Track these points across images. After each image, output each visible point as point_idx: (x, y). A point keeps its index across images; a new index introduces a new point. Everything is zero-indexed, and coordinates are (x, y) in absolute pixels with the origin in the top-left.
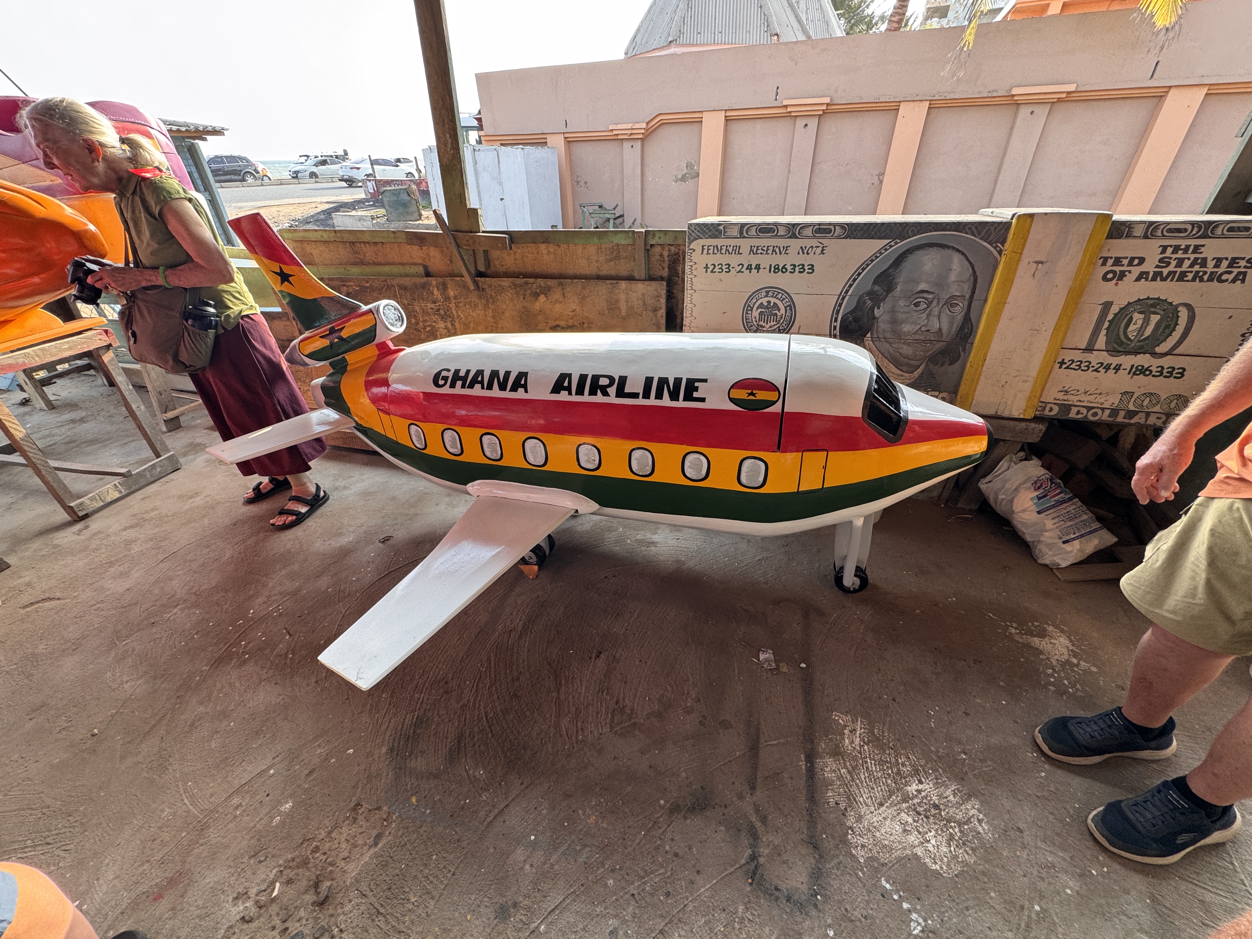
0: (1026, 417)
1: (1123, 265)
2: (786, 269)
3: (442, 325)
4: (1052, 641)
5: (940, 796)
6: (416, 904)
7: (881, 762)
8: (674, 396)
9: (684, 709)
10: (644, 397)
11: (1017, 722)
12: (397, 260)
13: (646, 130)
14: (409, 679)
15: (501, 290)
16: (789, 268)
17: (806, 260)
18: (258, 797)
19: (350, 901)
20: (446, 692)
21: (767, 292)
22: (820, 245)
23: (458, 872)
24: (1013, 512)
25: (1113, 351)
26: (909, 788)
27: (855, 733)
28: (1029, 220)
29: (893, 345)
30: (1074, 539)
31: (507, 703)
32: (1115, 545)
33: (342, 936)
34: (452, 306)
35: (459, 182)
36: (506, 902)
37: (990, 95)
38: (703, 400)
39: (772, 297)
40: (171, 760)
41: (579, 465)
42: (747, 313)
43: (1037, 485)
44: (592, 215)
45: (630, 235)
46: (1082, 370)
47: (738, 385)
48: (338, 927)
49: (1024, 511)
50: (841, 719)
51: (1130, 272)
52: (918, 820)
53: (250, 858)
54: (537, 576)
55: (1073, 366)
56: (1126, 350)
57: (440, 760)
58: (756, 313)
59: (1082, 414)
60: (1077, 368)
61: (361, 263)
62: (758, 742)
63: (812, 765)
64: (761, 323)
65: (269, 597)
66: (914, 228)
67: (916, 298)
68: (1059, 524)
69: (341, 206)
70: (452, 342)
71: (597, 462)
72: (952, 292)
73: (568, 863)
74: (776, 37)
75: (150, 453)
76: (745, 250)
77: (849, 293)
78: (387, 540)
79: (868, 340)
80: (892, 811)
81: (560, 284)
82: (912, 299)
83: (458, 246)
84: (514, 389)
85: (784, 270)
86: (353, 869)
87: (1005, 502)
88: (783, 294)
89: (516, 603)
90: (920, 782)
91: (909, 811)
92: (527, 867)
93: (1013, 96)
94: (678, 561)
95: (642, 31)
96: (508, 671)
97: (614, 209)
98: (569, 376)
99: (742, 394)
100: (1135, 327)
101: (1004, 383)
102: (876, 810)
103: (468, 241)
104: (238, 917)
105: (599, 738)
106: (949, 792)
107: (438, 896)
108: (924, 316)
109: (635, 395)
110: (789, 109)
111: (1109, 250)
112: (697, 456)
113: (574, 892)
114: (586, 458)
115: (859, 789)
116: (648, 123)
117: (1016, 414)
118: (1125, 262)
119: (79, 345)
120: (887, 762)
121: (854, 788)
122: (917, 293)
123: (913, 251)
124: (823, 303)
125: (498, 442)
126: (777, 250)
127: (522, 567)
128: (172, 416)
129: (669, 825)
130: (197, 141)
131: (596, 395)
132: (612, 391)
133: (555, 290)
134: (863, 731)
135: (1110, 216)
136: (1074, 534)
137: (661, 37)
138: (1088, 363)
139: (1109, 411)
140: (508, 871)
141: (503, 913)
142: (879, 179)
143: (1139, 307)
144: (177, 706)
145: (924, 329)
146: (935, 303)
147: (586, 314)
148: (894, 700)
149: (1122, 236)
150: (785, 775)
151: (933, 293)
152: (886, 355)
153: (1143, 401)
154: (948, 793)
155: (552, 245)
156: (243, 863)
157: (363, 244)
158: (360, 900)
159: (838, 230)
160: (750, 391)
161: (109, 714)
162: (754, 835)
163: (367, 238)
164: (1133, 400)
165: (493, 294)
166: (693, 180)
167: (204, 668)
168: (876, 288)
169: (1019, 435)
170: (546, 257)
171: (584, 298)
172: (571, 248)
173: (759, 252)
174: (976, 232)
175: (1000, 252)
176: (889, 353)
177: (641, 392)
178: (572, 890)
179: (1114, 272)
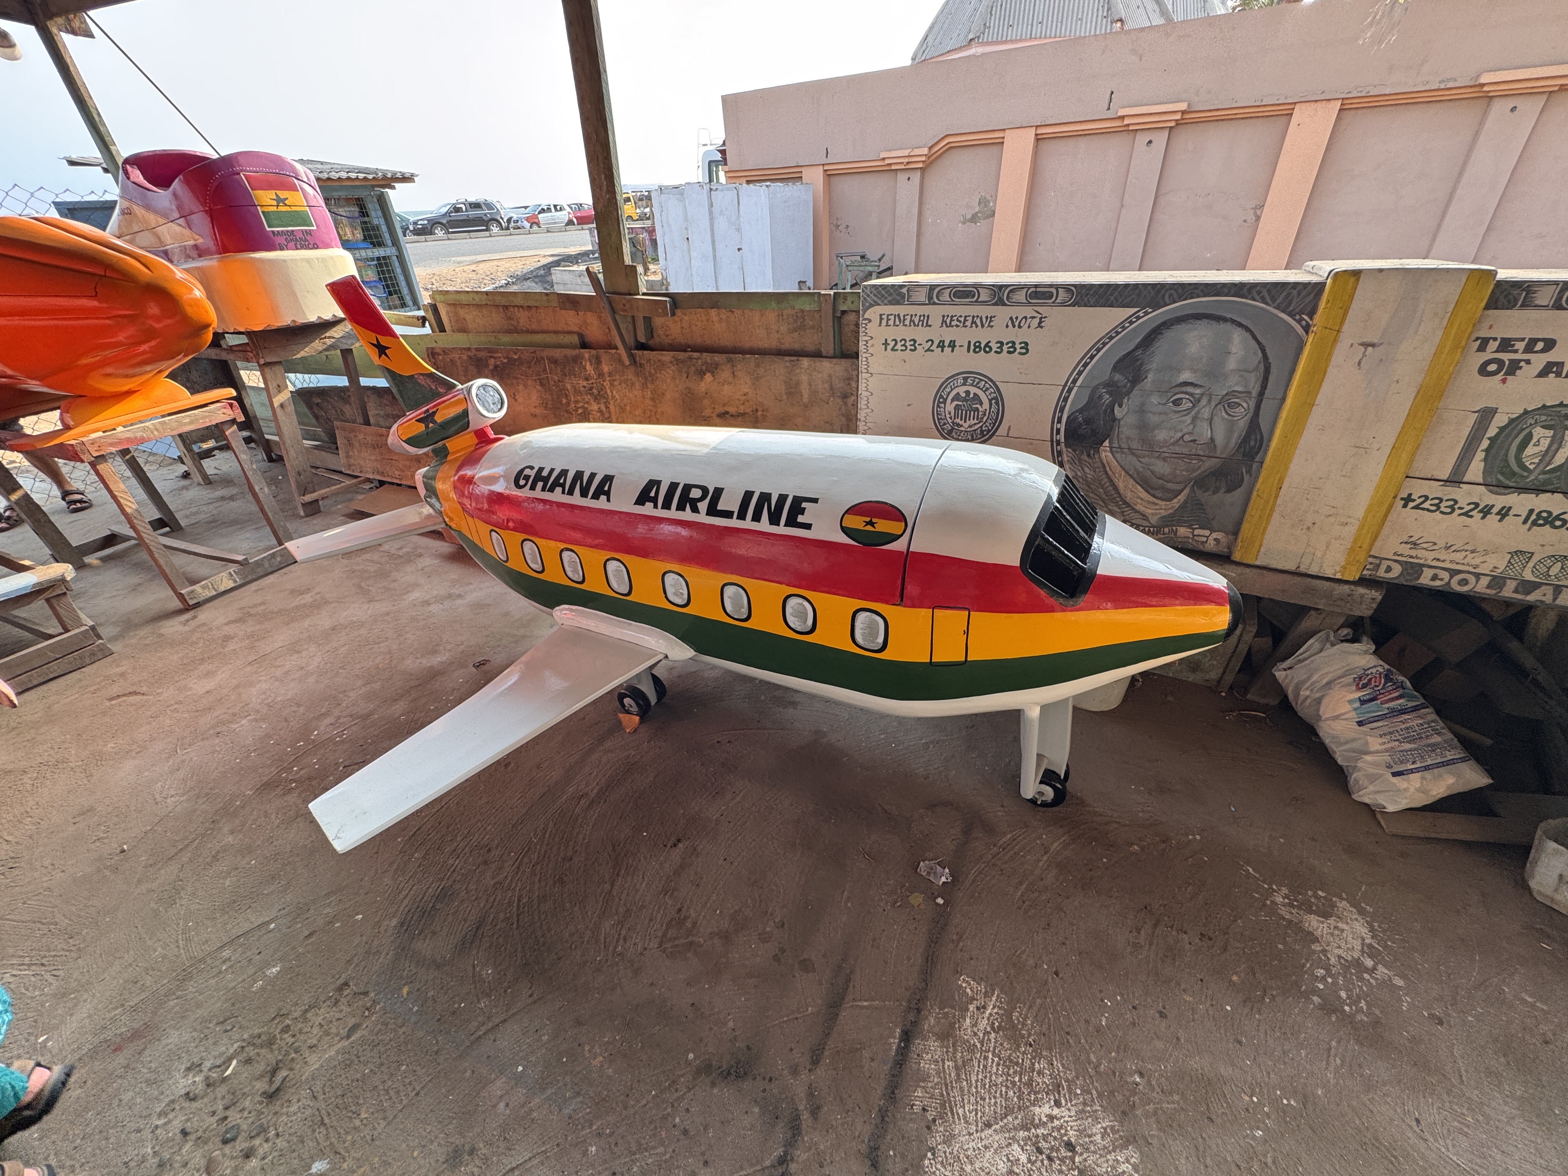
0: (1346, 578)
1: (1516, 351)
2: (991, 349)
3: (595, 407)
4: (1340, 925)
5: (1081, 1132)
6: (365, 1121)
7: (1010, 1062)
8: (774, 519)
9: (759, 934)
10: (739, 518)
11: (1240, 1043)
12: (552, 327)
13: (928, 156)
14: (449, 839)
15: (662, 365)
16: (994, 347)
17: (1017, 336)
18: (249, 953)
19: (299, 1101)
20: (485, 863)
21: (965, 379)
22: (1036, 315)
23: (422, 1093)
24: (1319, 717)
25: (1496, 487)
26: (1037, 1110)
27: (984, 1012)
28: (1352, 280)
29: (1143, 460)
30: (1412, 771)
31: (548, 888)
32: (1489, 787)
33: (277, 1141)
34: (607, 384)
35: (615, 233)
36: (463, 1146)
37: (1442, 86)
38: (808, 526)
39: (972, 385)
40: (182, 893)
41: (666, 597)
42: (938, 406)
43: (1362, 681)
44: (850, 268)
45: (816, 298)
46: (1442, 512)
47: (855, 510)
48: (276, 1129)
49: (1336, 718)
50: (968, 985)
51: (1528, 362)
52: (1035, 1161)
53: (217, 1024)
54: (635, 730)
55: (1426, 505)
56: (1520, 485)
57: (450, 947)
58: (950, 407)
59: (1442, 580)
60: (1434, 508)
61: (516, 331)
62: (843, 999)
63: (907, 1047)
64: (958, 421)
65: (339, 718)
66: (1172, 291)
67: (1175, 395)
68: (1389, 745)
69: (563, 260)
70: (549, 433)
71: (686, 596)
72: (1230, 387)
73: (550, 1112)
74: (1119, 24)
75: (274, 542)
76: (935, 321)
77: (1078, 383)
78: (484, 664)
79: (1106, 451)
80: (999, 1139)
81: (730, 360)
82: (1170, 394)
83: (613, 311)
84: (596, 496)
85: (987, 349)
86: (315, 1062)
87: (1308, 701)
88: (986, 382)
89: (600, 762)
90: (1058, 1104)
91: (1026, 1144)
92: (502, 1105)
93: (1483, 85)
94: (818, 732)
95: (936, 29)
96: (563, 848)
97: (880, 260)
98: (658, 483)
99: (857, 522)
100: (1537, 449)
101: (1310, 525)
102: (977, 1131)
103: (624, 305)
104: (183, 1092)
105: (641, 954)
106: (1097, 1129)
107: (391, 1117)
108: (1189, 419)
109: (728, 514)
110: (1126, 122)
111: (1491, 327)
112: (800, 600)
113: (545, 1152)
114: (673, 590)
115: (963, 1095)
116: (930, 148)
117: (1329, 573)
118: (1520, 346)
119: (202, 419)
120: (1017, 1064)
121: (956, 1092)
122: (1176, 386)
123: (1172, 325)
124: (1041, 396)
125: (578, 561)
126: (978, 322)
127: (621, 715)
128: (310, 500)
129: (689, 1090)
130: (387, 190)
131: (684, 509)
132: (703, 506)
133: (724, 367)
134: (996, 1010)
135: (1493, 273)
136: (1413, 763)
137: (959, 35)
138: (1452, 503)
139: (1489, 578)
140: (478, 1105)
141: (455, 1158)
142: (1255, 214)
143: (1543, 418)
144: (209, 832)
145: (1187, 438)
146: (1204, 401)
147: (760, 399)
148: (1057, 974)
149: (1515, 306)
150: (866, 1054)
151: (1201, 386)
152: (1131, 473)
153: (1549, 568)
154: (1094, 1130)
155: (724, 311)
156: (208, 1028)
157: (516, 308)
158: (309, 1102)
159: (1062, 294)
160: (868, 519)
161: (144, 830)
162: (795, 1128)
163: (519, 301)
164: (1531, 564)
165: (653, 371)
166: (986, 221)
167: (248, 792)
168: (1117, 377)
169: (1339, 603)
170: (717, 325)
171: (757, 379)
172: (746, 315)
173: (954, 323)
174: (1268, 299)
175: (1307, 329)
176: (1136, 469)
177: (736, 509)
178: (544, 1149)
179: (1500, 362)
